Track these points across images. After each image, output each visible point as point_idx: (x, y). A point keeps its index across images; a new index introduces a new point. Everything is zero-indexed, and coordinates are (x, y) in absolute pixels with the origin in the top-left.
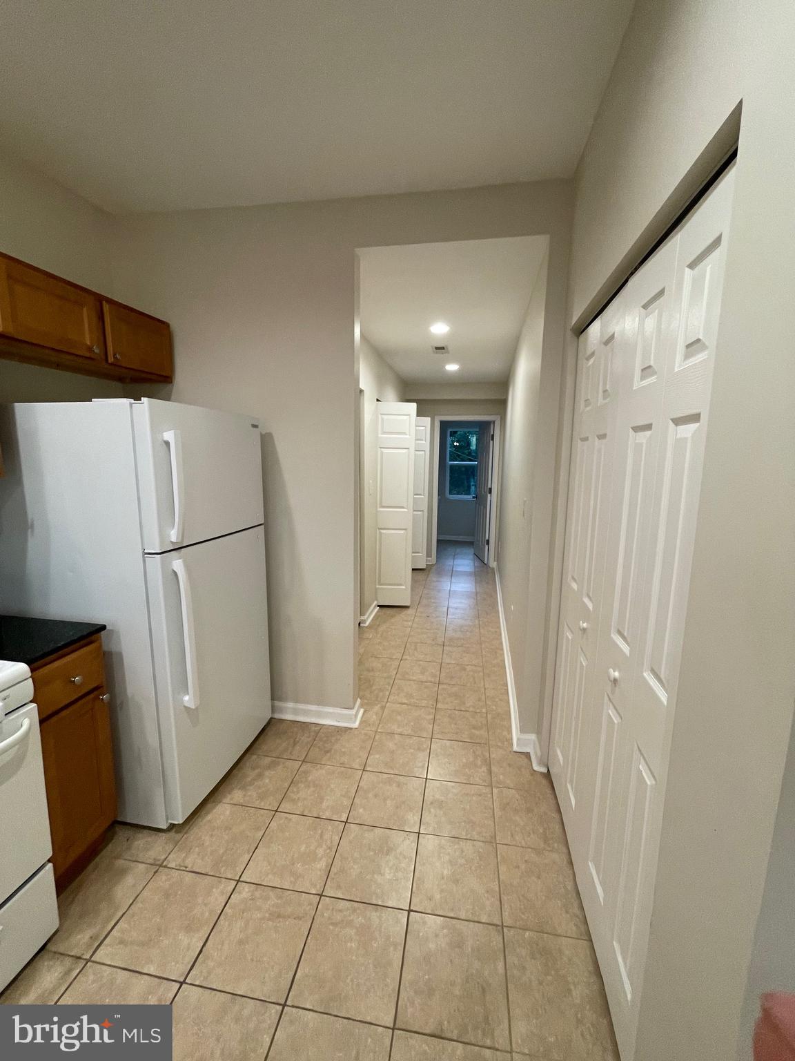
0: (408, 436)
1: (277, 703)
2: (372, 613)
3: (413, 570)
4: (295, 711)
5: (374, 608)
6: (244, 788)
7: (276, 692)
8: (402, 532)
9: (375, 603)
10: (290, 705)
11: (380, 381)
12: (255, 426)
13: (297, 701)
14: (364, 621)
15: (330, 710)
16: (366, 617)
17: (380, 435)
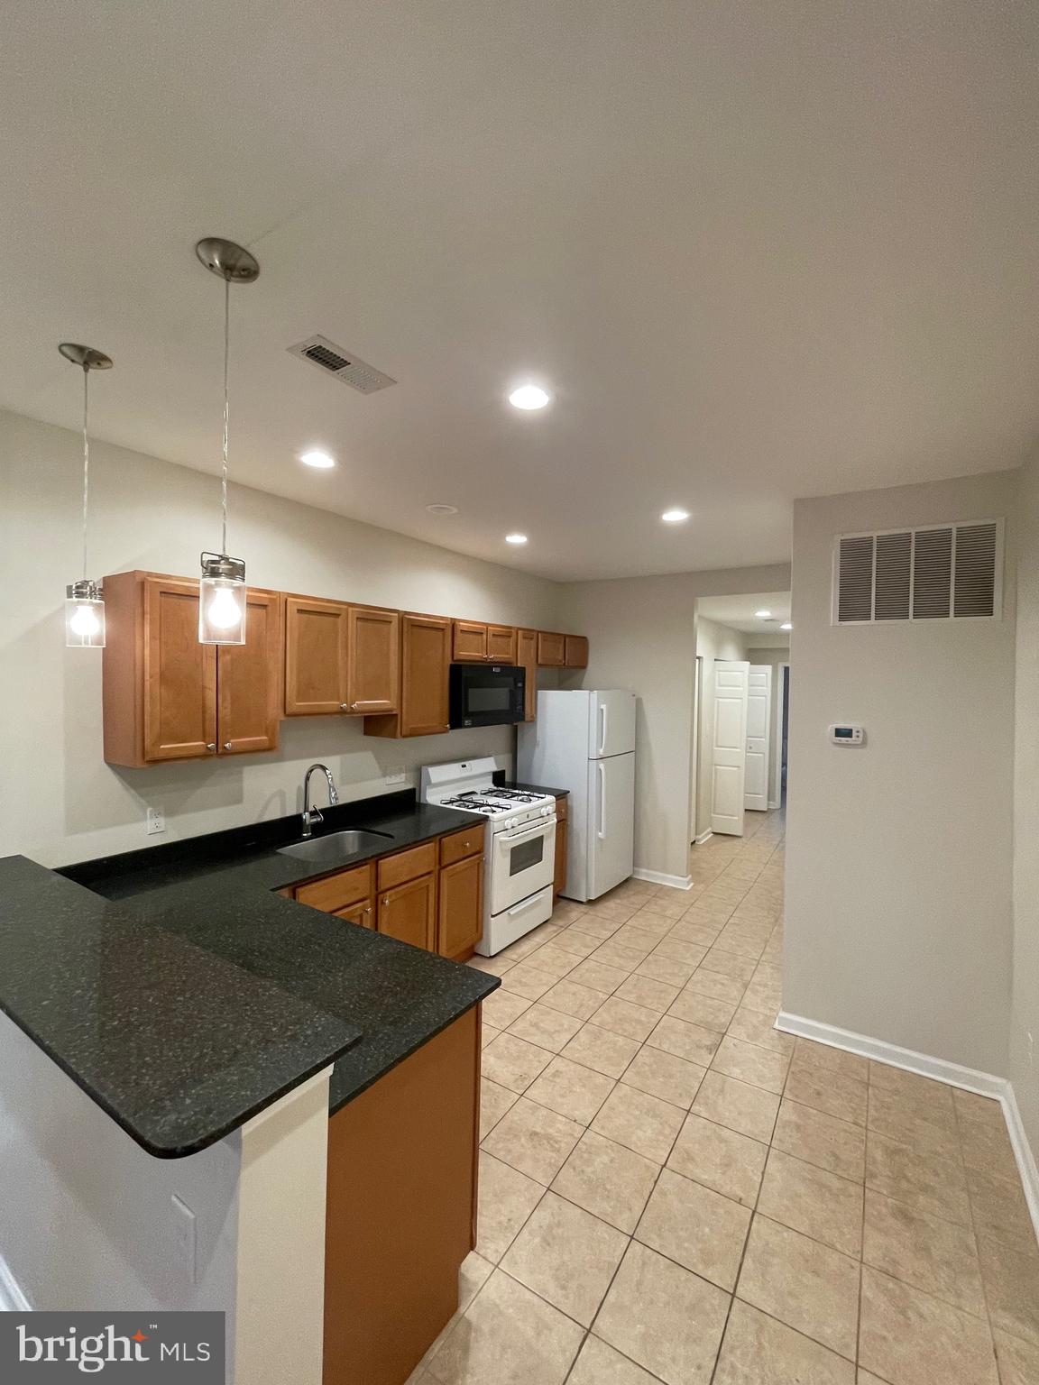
0: (741, 689)
1: (636, 869)
2: (705, 838)
3: (746, 810)
4: (648, 875)
5: (708, 834)
6: (620, 899)
7: (636, 863)
8: (735, 769)
9: (710, 829)
10: (644, 870)
11: (718, 644)
12: (634, 695)
13: (648, 869)
14: (699, 840)
15: (670, 876)
16: (700, 837)
17: (717, 688)
